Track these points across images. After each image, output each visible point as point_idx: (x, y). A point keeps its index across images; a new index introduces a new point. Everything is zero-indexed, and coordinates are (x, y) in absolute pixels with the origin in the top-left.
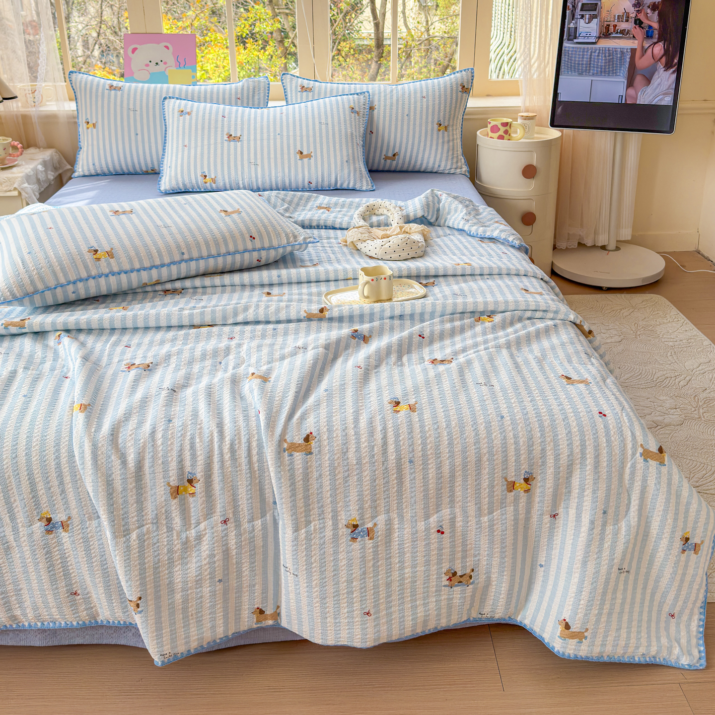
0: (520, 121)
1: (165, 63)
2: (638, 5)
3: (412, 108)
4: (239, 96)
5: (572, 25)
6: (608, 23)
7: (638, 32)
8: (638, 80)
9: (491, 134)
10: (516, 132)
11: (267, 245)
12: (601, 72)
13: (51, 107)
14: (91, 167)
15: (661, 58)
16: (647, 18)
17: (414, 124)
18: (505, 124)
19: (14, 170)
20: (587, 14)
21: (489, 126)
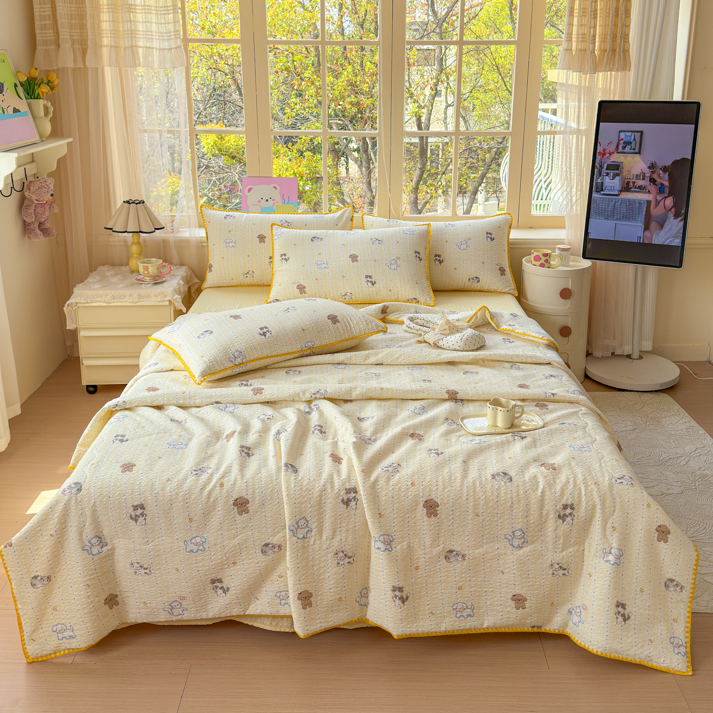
0: (557, 252)
1: (273, 200)
2: (652, 167)
5: (599, 181)
6: (628, 180)
7: (652, 188)
8: (653, 225)
9: (534, 262)
10: (554, 260)
12: (623, 217)
13: (185, 233)
15: (671, 209)
16: (660, 177)
18: (546, 255)
19: (165, 284)
20: (611, 173)
21: (533, 256)
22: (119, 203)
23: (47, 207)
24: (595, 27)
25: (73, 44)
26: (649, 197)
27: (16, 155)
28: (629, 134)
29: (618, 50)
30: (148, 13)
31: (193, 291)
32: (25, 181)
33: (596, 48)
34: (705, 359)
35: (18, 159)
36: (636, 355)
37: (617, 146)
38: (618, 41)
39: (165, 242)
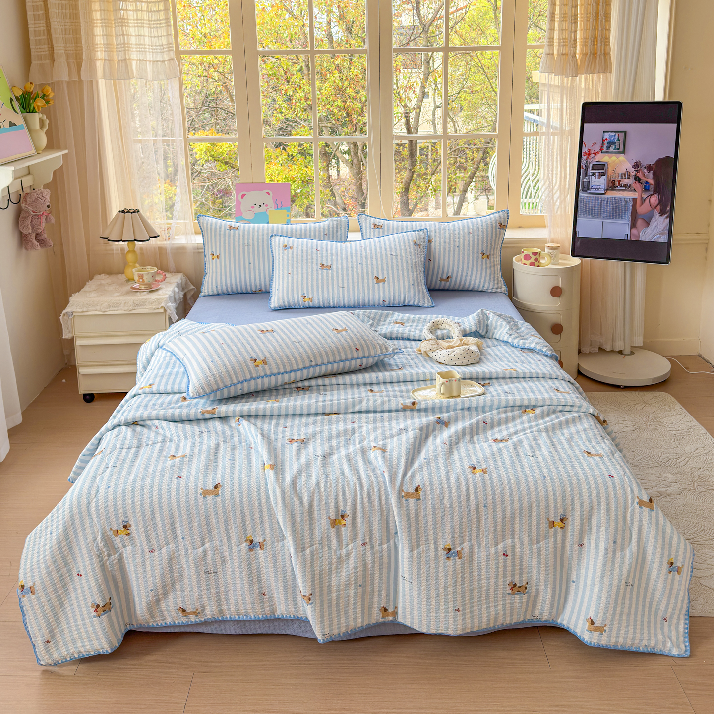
0: (547, 250)
1: (267, 206)
2: (637, 165)
3: (461, 242)
4: (326, 232)
5: (585, 180)
6: (614, 179)
7: (637, 186)
8: (640, 222)
9: (524, 261)
10: (544, 258)
11: (367, 354)
12: (610, 216)
13: (181, 240)
14: (215, 289)
15: (656, 206)
16: (644, 176)
17: (464, 254)
18: (535, 254)
19: (160, 292)
20: (597, 172)
21: (523, 255)
22: (114, 212)
23: (44, 218)
24: (576, 31)
25: (68, 57)
26: (635, 195)
27: (13, 168)
28: (613, 134)
29: (599, 53)
30: (141, 27)
31: (189, 297)
32: (22, 193)
33: (577, 51)
34: (695, 353)
35: (14, 171)
36: (627, 350)
37: (602, 146)
38: (599, 45)
39: (161, 250)
